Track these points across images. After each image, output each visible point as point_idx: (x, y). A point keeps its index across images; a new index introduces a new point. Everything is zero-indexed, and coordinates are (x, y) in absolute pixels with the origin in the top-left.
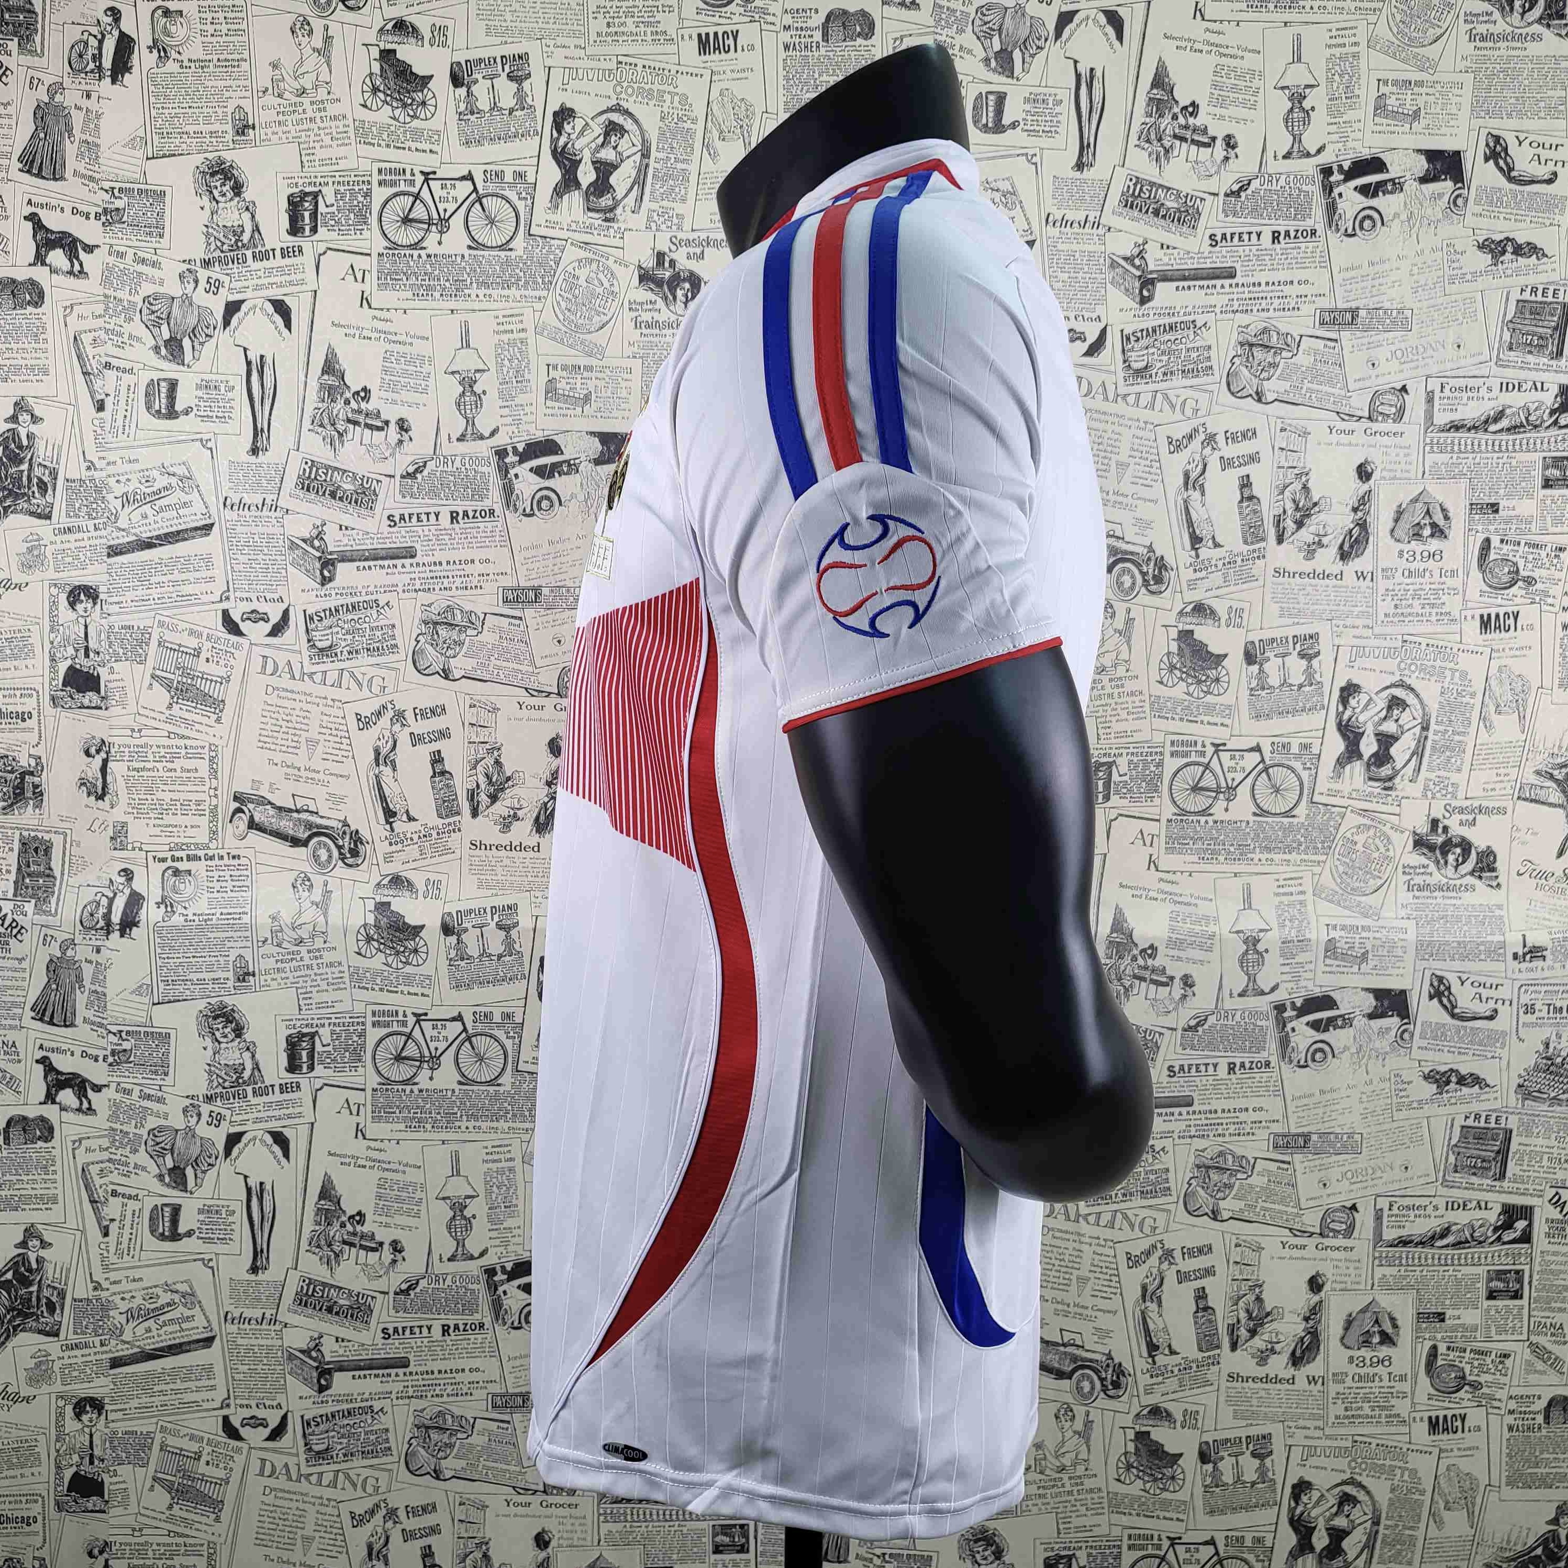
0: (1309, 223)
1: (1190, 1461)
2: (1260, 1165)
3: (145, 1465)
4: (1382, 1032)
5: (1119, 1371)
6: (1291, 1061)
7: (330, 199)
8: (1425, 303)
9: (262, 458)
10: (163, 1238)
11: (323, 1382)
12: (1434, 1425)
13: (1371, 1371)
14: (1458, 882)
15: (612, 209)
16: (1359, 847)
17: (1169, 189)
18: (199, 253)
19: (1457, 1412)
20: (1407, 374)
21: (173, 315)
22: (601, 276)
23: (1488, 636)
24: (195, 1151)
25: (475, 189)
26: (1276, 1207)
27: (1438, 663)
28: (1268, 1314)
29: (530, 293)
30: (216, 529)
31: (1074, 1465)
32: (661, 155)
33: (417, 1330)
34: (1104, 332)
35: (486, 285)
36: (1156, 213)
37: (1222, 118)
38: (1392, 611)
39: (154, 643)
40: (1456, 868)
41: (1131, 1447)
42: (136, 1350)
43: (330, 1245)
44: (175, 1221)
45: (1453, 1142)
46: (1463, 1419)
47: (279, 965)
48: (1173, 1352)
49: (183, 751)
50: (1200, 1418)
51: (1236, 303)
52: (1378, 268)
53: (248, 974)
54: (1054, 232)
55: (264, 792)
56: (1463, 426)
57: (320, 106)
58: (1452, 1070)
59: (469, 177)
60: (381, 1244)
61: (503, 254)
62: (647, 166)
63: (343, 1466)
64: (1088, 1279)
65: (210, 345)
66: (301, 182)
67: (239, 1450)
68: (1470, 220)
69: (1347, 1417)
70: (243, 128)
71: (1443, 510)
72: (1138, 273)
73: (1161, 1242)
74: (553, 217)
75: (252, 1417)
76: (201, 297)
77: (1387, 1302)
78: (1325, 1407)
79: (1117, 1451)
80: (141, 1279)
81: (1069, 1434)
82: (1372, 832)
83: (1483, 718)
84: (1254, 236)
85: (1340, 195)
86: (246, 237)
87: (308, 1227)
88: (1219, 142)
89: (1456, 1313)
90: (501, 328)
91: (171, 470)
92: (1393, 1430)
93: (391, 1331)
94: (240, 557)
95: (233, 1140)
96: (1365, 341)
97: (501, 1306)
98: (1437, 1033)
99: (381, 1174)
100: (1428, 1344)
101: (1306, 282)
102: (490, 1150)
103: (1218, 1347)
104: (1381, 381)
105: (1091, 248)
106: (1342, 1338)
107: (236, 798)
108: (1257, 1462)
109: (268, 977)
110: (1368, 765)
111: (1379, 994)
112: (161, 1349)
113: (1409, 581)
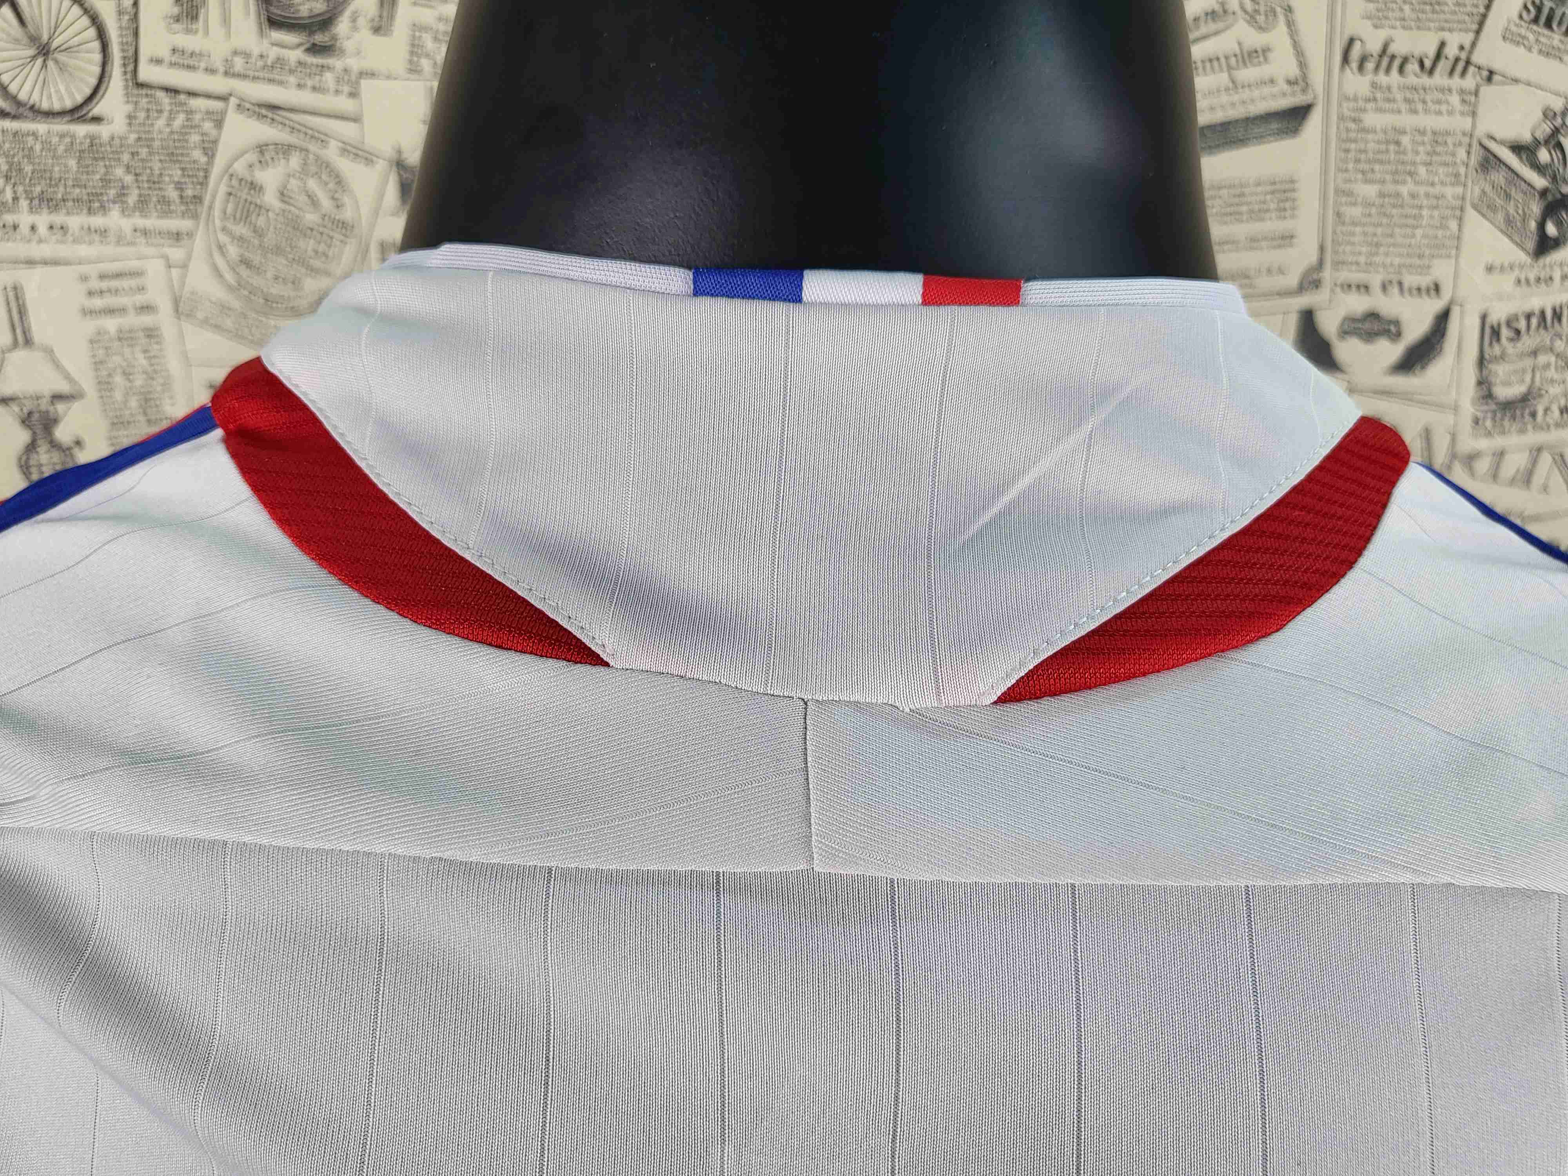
22: (312, 184)
29: (152, 222)
34: (1443, 318)
61: (81, 130)
72: (1540, 182)
90: (98, 303)
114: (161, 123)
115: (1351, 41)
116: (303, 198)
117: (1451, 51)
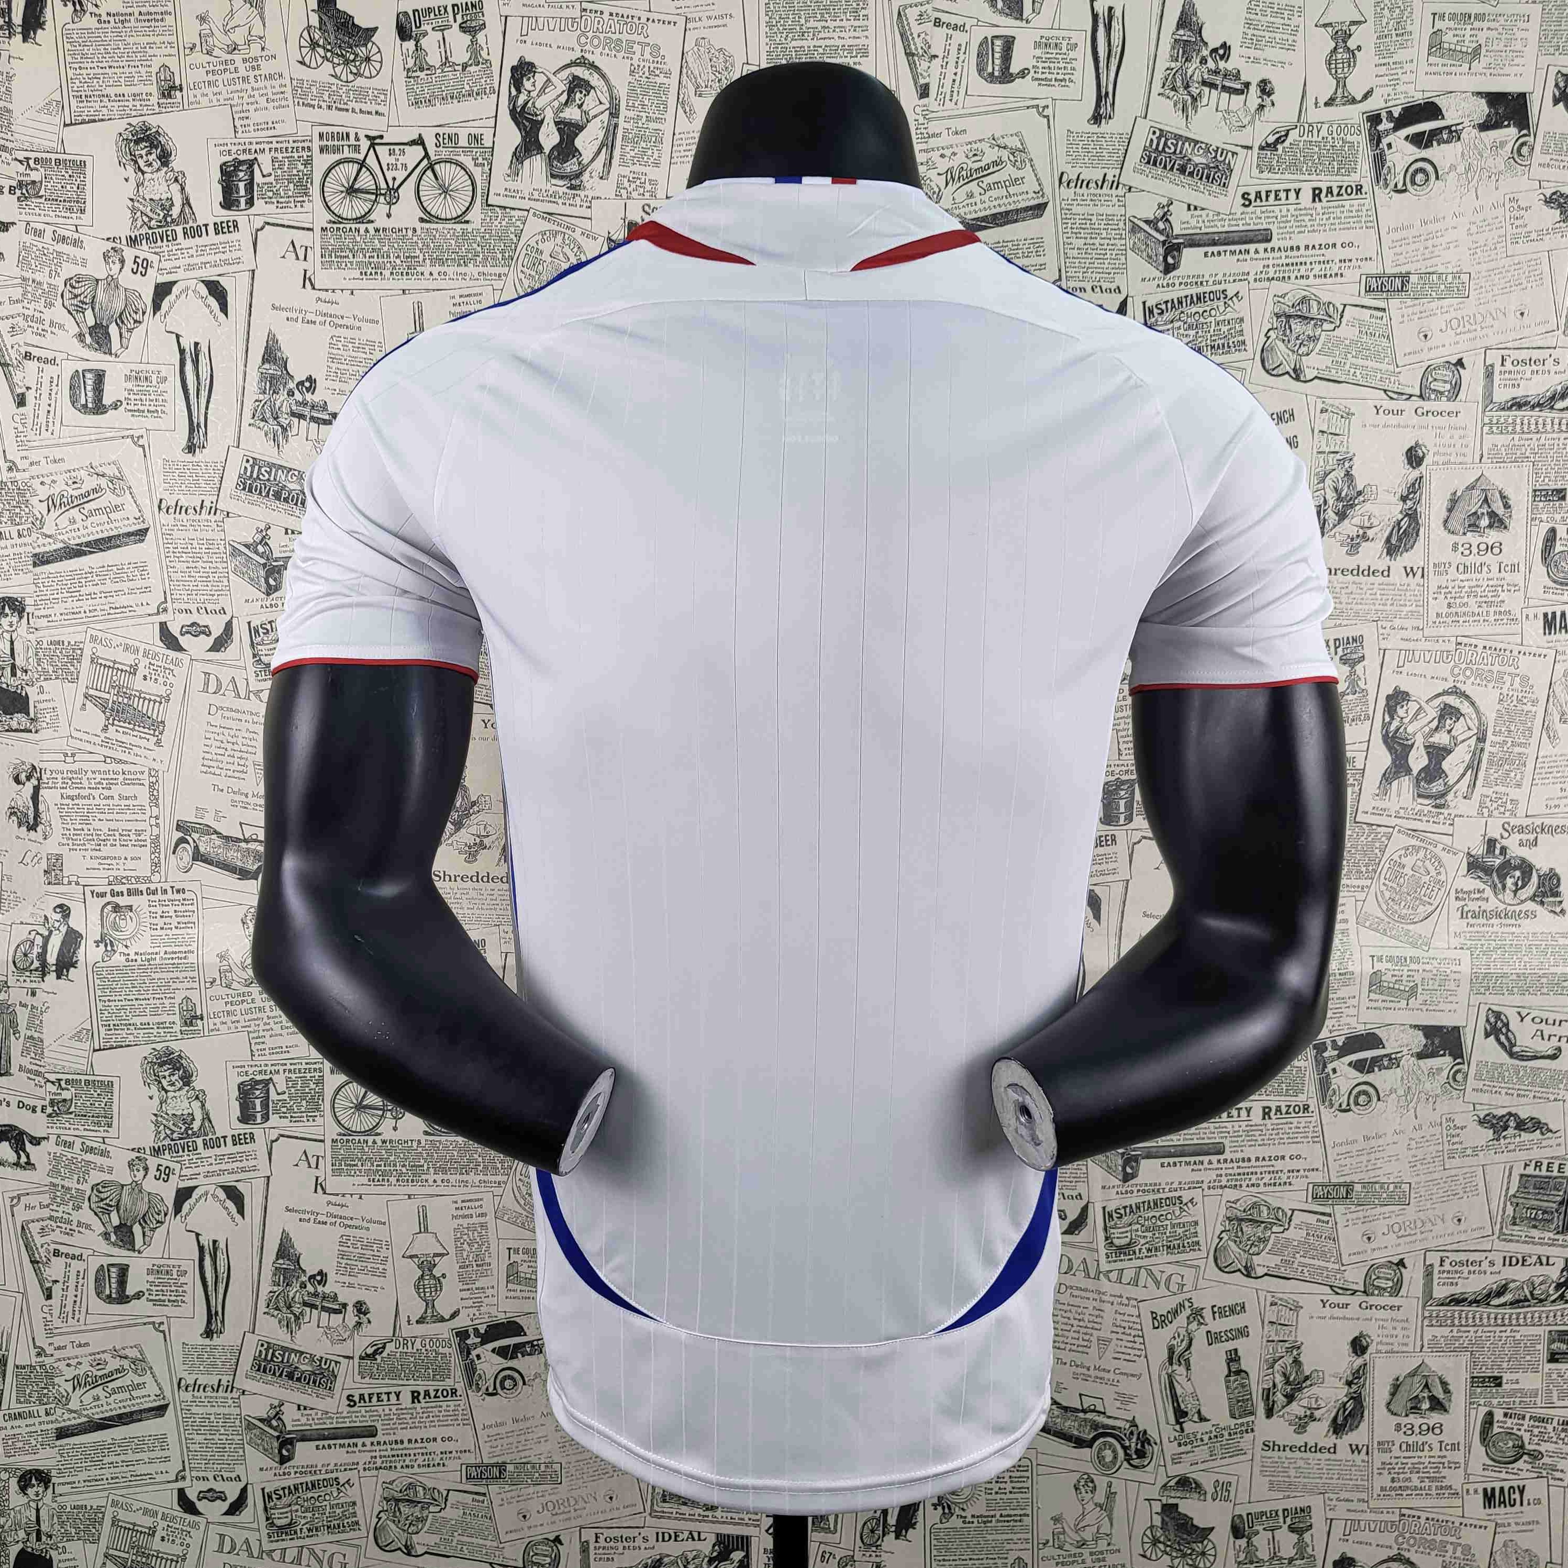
0: (1353, 179)
1: (1221, 1536)
2: (1298, 1218)
3: (96, 1541)
4: (1432, 1073)
5: (1144, 1439)
6: (1331, 1105)
7: (267, 169)
8: (1484, 266)
9: (199, 456)
10: (109, 1299)
11: (285, 1452)
12: (1489, 1498)
13: (1421, 1439)
14: (1517, 908)
15: (578, 175)
16: (1407, 870)
17: (1196, 142)
18: (124, 230)
19: (1515, 1484)
20: (1462, 347)
21: (98, 300)
22: (566, 249)
23: (1553, 637)
24: (142, 1207)
25: (427, 155)
26: (1316, 1262)
27: (1496, 668)
28: (1307, 1378)
30: (150, 534)
31: (1096, 1540)
32: (631, 114)
33: (384, 1397)
35: (442, 262)
36: (1182, 170)
37: (1256, 61)
38: (1445, 610)
39: (86, 661)
40: (1515, 892)
41: (1157, 1521)
42: (84, 1419)
43: (289, 1307)
44: (122, 1281)
45: (1511, 1192)
46: (1522, 1492)
47: (229, 1007)
48: (1202, 1419)
49: (121, 777)
50: (1232, 1490)
51: (1271, 270)
52: (1432, 227)
53: (196, 1017)
54: (1068, 193)
55: (209, 820)
56: (1526, 404)
57: (253, 63)
58: (1510, 1114)
59: (419, 142)
60: (345, 1305)
61: (458, 227)
62: (616, 126)
63: (308, 1541)
64: (1110, 1341)
65: (140, 331)
66: (234, 149)
67: (195, 1525)
68: (1537, 172)
69: (1394, 1489)
70: (169, 90)
71: (1503, 497)
72: (1162, 238)
73: (1189, 1300)
74: (511, 185)
75: (210, 1490)
76: (127, 279)
77: (1437, 1364)
78: (1370, 1478)
79: (1142, 1524)
80: (87, 1344)
81: (1090, 1507)
82: (1421, 854)
83: (1545, 727)
84: (1292, 195)
85: (1389, 146)
86: (175, 212)
87: (266, 1288)
88: (1254, 90)
89: (1514, 1376)
91: (100, 470)
92: (1443, 1502)
93: (357, 1399)
94: (178, 565)
95: (183, 1195)
96: (1417, 309)
97: (474, 1370)
98: (1495, 1073)
99: (343, 1231)
100: (1483, 1410)
101: (1350, 245)
102: (459, 1205)
103: (1252, 1413)
104: (1433, 354)
105: (1110, 211)
106: (1389, 1404)
107: (179, 828)
108: (1294, 1537)
109: (217, 1021)
110: (1418, 781)
111: (1429, 1031)
112: (110, 1419)
113: (1462, 577)
114: (496, 223)
115: (1062, 174)
116: (561, 257)
117: (1110, 178)
